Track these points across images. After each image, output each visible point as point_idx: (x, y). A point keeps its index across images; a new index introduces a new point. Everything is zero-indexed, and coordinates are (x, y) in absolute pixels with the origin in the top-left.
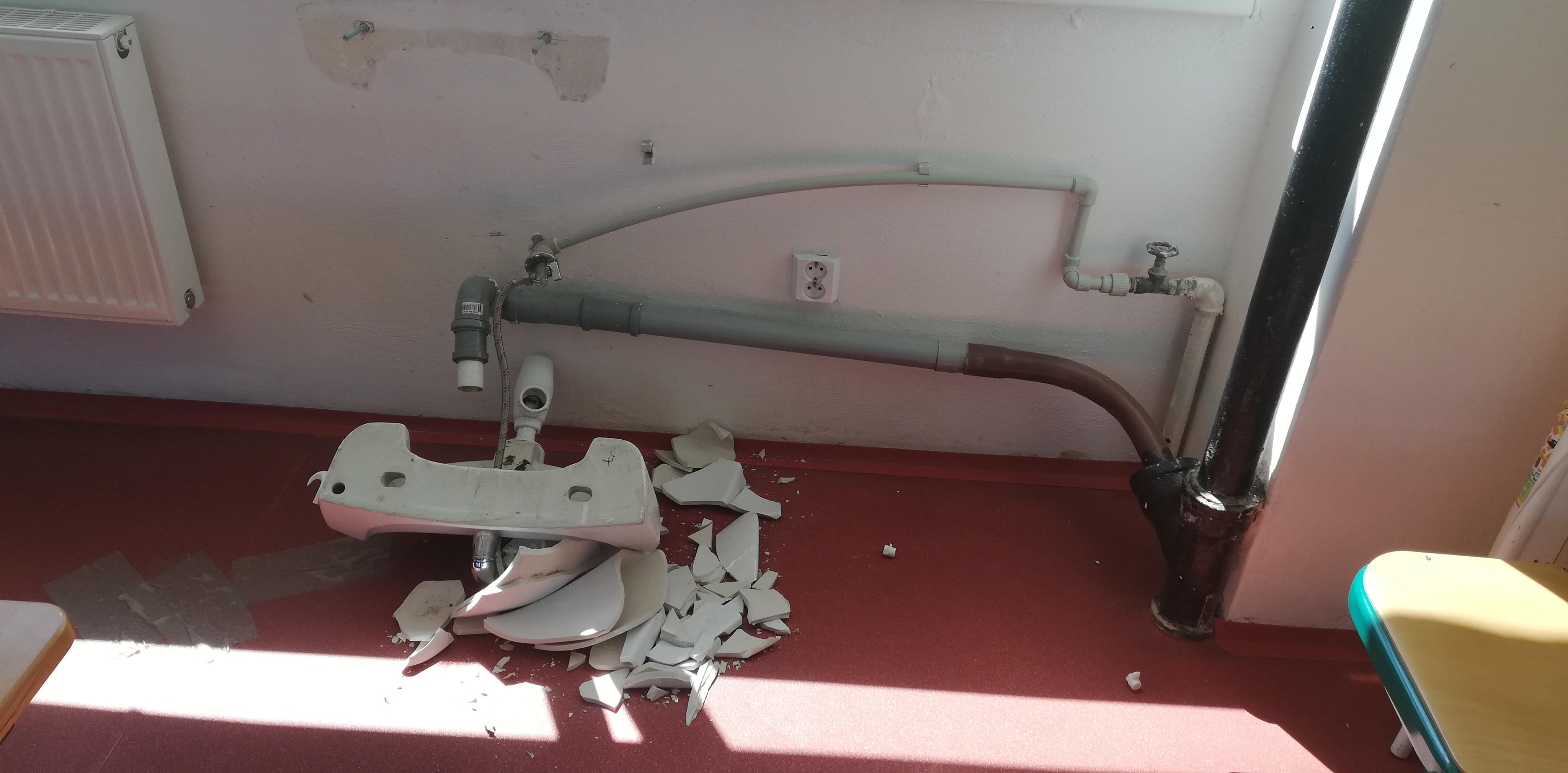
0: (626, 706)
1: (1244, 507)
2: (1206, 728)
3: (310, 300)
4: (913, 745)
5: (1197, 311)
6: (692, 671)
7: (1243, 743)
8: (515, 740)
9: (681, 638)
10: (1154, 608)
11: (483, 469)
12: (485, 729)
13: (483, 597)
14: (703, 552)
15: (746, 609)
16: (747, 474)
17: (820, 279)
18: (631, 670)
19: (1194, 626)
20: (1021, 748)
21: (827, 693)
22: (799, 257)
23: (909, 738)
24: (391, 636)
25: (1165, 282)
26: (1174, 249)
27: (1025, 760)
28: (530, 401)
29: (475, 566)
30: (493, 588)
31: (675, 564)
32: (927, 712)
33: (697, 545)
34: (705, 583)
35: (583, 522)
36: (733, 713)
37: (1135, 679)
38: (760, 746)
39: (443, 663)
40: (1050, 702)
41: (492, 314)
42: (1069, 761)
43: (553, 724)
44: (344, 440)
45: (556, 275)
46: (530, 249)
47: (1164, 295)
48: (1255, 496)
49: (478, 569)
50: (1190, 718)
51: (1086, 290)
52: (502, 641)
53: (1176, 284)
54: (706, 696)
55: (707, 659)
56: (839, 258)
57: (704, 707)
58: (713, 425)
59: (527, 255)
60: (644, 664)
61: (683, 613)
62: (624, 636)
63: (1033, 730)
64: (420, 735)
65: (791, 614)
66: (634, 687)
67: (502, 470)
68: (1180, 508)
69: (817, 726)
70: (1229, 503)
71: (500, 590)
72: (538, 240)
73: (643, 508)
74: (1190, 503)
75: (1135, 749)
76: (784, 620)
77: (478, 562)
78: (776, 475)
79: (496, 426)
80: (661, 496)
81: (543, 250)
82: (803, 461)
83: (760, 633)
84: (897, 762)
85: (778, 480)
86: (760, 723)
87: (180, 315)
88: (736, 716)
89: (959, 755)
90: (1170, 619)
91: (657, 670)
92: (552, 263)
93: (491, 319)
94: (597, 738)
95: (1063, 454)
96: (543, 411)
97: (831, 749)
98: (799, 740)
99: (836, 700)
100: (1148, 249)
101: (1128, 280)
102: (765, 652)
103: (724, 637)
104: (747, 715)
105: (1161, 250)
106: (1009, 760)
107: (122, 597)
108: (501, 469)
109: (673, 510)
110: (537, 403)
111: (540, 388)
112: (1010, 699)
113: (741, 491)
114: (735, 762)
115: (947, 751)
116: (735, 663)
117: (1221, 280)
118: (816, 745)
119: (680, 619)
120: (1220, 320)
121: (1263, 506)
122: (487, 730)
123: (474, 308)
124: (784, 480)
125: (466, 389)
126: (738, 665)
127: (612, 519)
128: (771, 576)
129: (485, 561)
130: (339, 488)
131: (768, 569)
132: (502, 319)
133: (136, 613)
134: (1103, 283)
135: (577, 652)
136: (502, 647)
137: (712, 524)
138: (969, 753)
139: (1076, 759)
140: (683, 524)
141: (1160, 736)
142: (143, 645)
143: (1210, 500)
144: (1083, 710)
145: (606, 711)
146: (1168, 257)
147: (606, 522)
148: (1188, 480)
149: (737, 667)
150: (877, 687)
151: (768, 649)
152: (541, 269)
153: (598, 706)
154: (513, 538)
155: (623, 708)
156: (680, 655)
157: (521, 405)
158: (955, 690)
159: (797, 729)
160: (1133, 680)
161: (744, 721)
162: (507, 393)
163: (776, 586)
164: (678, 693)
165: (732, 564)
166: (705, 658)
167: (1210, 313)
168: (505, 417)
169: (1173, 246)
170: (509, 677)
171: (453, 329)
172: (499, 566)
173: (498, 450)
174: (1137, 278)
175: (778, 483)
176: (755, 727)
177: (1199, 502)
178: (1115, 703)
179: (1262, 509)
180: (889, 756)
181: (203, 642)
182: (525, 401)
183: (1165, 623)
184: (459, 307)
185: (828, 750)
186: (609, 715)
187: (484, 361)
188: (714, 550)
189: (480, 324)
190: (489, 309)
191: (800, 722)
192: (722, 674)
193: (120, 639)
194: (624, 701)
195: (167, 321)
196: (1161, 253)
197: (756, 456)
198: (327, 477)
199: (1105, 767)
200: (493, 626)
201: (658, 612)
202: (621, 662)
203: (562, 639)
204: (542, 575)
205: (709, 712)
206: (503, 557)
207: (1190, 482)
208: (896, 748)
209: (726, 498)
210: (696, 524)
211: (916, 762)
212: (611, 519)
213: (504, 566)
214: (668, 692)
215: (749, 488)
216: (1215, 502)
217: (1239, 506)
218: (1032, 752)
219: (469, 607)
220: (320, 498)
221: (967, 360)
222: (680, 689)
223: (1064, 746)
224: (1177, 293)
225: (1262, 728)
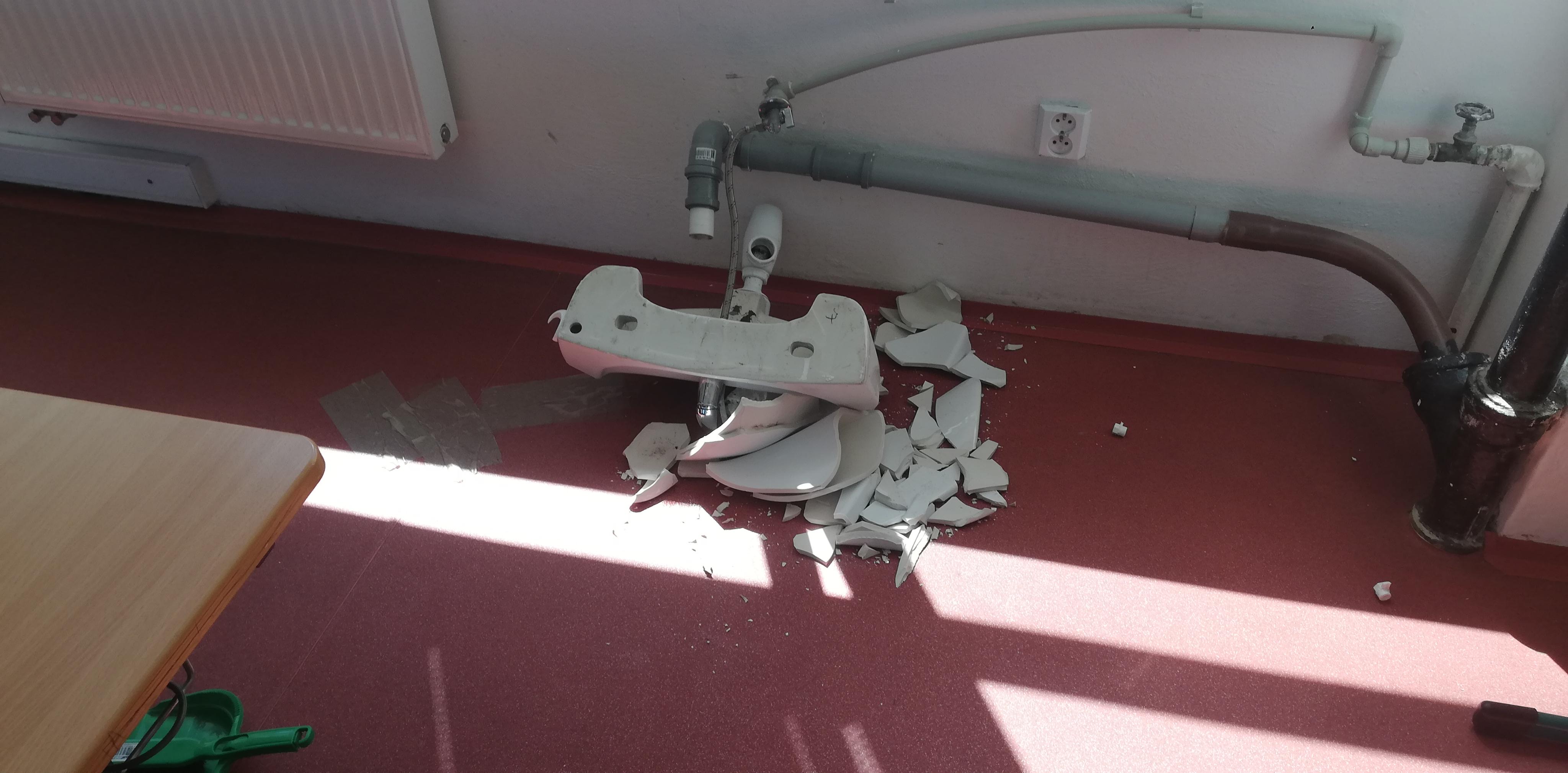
0: (838, 561)
1: (1538, 414)
2: (1461, 650)
3: (554, 138)
4: (1129, 632)
5: (1508, 185)
6: (904, 535)
7: (1503, 670)
8: (730, 583)
9: (895, 500)
10: (1416, 515)
11: (710, 318)
12: (703, 569)
13: (706, 444)
14: (922, 417)
15: (962, 476)
16: (972, 338)
17: (1067, 133)
18: (844, 527)
19: (1461, 538)
20: (1247, 649)
21: (1041, 570)
22: (1046, 108)
23: (1125, 626)
24: (621, 473)
25: (1473, 150)
26: (1489, 111)
27: (1250, 661)
28: (759, 251)
29: (700, 413)
30: (715, 436)
31: (893, 426)
32: (1147, 600)
33: (916, 408)
34: (922, 448)
35: (804, 378)
36: (943, 580)
37: (1384, 588)
38: (969, 616)
39: (667, 502)
40: (1284, 604)
41: (724, 160)
42: (1300, 668)
43: (766, 571)
44: (582, 281)
45: (790, 122)
46: (765, 93)
47: (1470, 165)
48: (1554, 402)
49: (702, 416)
50: (1444, 637)
51: (1375, 155)
52: (723, 486)
53: (1486, 152)
54: (917, 561)
55: (919, 524)
56: (1091, 110)
57: (915, 571)
58: (941, 285)
59: (760, 99)
60: (857, 522)
61: (898, 476)
62: (838, 494)
63: (1262, 631)
64: (643, 569)
65: (1008, 486)
66: (847, 544)
67: (729, 321)
68: (1461, 410)
69: (1029, 602)
70: (1522, 408)
71: (722, 439)
72: (773, 83)
73: (863, 368)
74: (1472, 405)
75: (1375, 663)
76: (1001, 493)
77: (703, 409)
78: (1003, 341)
79: (724, 274)
80: (882, 355)
81: (778, 95)
82: (1033, 328)
83: (976, 503)
84: (1111, 648)
85: (1006, 347)
86: (969, 593)
87: (436, 149)
88: (946, 583)
89: (1178, 648)
90: (1434, 530)
91: (871, 530)
92: (785, 109)
93: (723, 165)
94: (808, 589)
95: (1327, 337)
96: (770, 262)
97: (1041, 627)
98: (1009, 615)
99: (1051, 579)
100: (1456, 111)
101: (1427, 146)
102: (980, 522)
103: (938, 504)
104: (957, 584)
105: (1473, 112)
106: (1232, 660)
107: (386, 415)
108: (727, 319)
109: (894, 370)
110: (765, 254)
111: (770, 239)
112: (1240, 596)
113: (965, 356)
114: (942, 629)
115: (1165, 643)
116: (948, 530)
117: (1542, 149)
118: (1026, 621)
119: (894, 481)
120: (1535, 196)
121: (1561, 415)
122: (704, 570)
123: (707, 154)
124: (1011, 347)
125: (697, 236)
126: (950, 533)
127: (833, 377)
128: (991, 446)
129: (709, 408)
130: (576, 328)
131: (988, 438)
132: (735, 165)
133: (396, 431)
134: (1396, 147)
135: (792, 504)
136: (722, 492)
137: (933, 388)
138: (1189, 648)
139: (1307, 667)
140: (903, 385)
141: (1407, 652)
142: (402, 460)
143: (1498, 404)
144: (1320, 616)
145: (818, 565)
146: (1481, 120)
147: (827, 379)
148: (1474, 379)
149: (950, 535)
150: (1094, 569)
151: (982, 520)
152: (774, 114)
153: (811, 559)
154: (736, 388)
155: (834, 563)
156: (893, 517)
157: (750, 255)
158: (1179, 581)
159: (1007, 603)
160: (1382, 590)
161: (953, 589)
162: (736, 243)
163: (995, 456)
164: (889, 554)
165: (950, 431)
166: (918, 522)
167: (1525, 188)
168: (733, 267)
169: (1488, 108)
170: (728, 522)
171: (686, 175)
172: (723, 414)
173: (725, 300)
174: (1439, 144)
175: (1005, 349)
176: (965, 596)
177: (1484, 404)
178: (1358, 613)
179: (1561, 417)
180: (1102, 641)
181: (454, 463)
182: (753, 250)
183: (1427, 532)
184: (693, 153)
185: (1039, 628)
186: (820, 568)
187: (715, 209)
188: (933, 414)
189: (713, 171)
190: (722, 156)
191: (1011, 597)
192: (934, 540)
193: (383, 454)
194: (835, 556)
195: (425, 154)
196: (1472, 115)
197: (983, 320)
198: (566, 316)
199: (1340, 678)
200: (714, 472)
201: (873, 473)
202: (835, 518)
203: (780, 490)
204: (763, 426)
205: (918, 577)
206: (726, 404)
207: (1476, 381)
208: (1110, 634)
209: (949, 363)
210: (916, 387)
211: (1131, 651)
212: (831, 377)
213: (727, 414)
214: (879, 553)
215: (974, 353)
216: (1504, 406)
217: (1533, 413)
218: (1258, 653)
219: (693, 452)
220: (559, 336)
221: (1227, 229)
222: (891, 550)
223: (1295, 652)
224: (1487, 163)
225: (1527, 655)
